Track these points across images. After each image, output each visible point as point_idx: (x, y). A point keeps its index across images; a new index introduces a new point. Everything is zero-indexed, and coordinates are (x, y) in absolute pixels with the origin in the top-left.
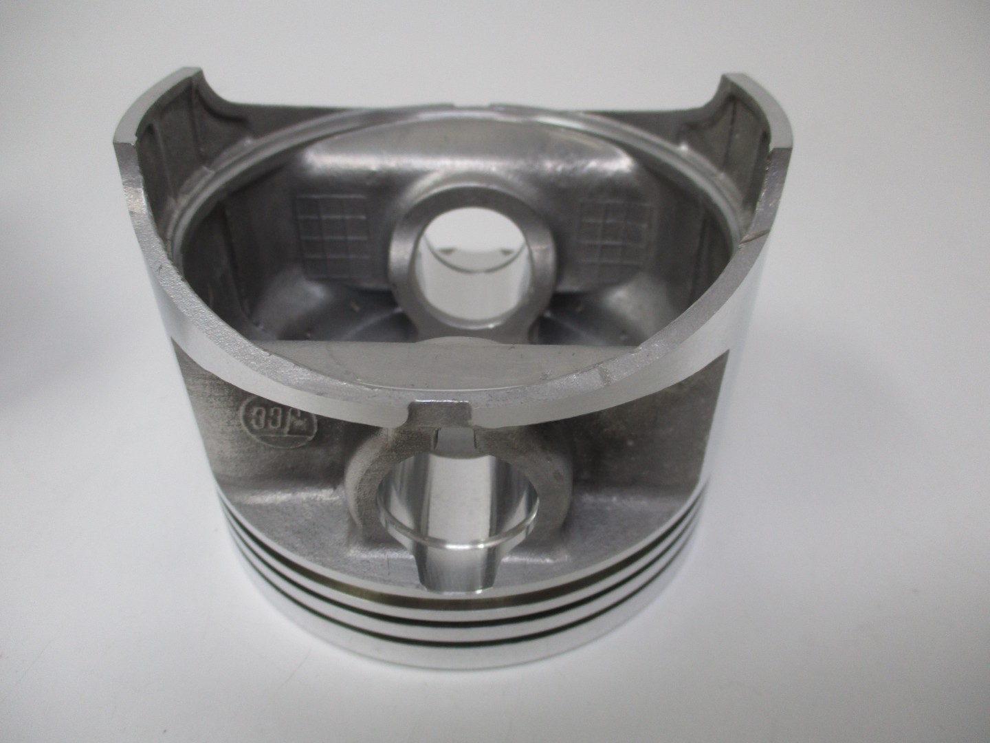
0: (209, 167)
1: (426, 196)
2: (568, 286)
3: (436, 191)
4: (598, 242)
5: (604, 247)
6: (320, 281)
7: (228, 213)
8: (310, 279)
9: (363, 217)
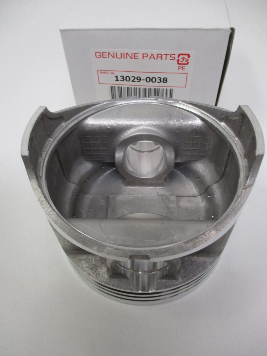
0: (51, 138)
1: (128, 137)
2: (178, 161)
3: (131, 135)
4: (190, 149)
5: (192, 150)
6: (90, 161)
7: (58, 151)
8: (86, 160)
9: (106, 142)
